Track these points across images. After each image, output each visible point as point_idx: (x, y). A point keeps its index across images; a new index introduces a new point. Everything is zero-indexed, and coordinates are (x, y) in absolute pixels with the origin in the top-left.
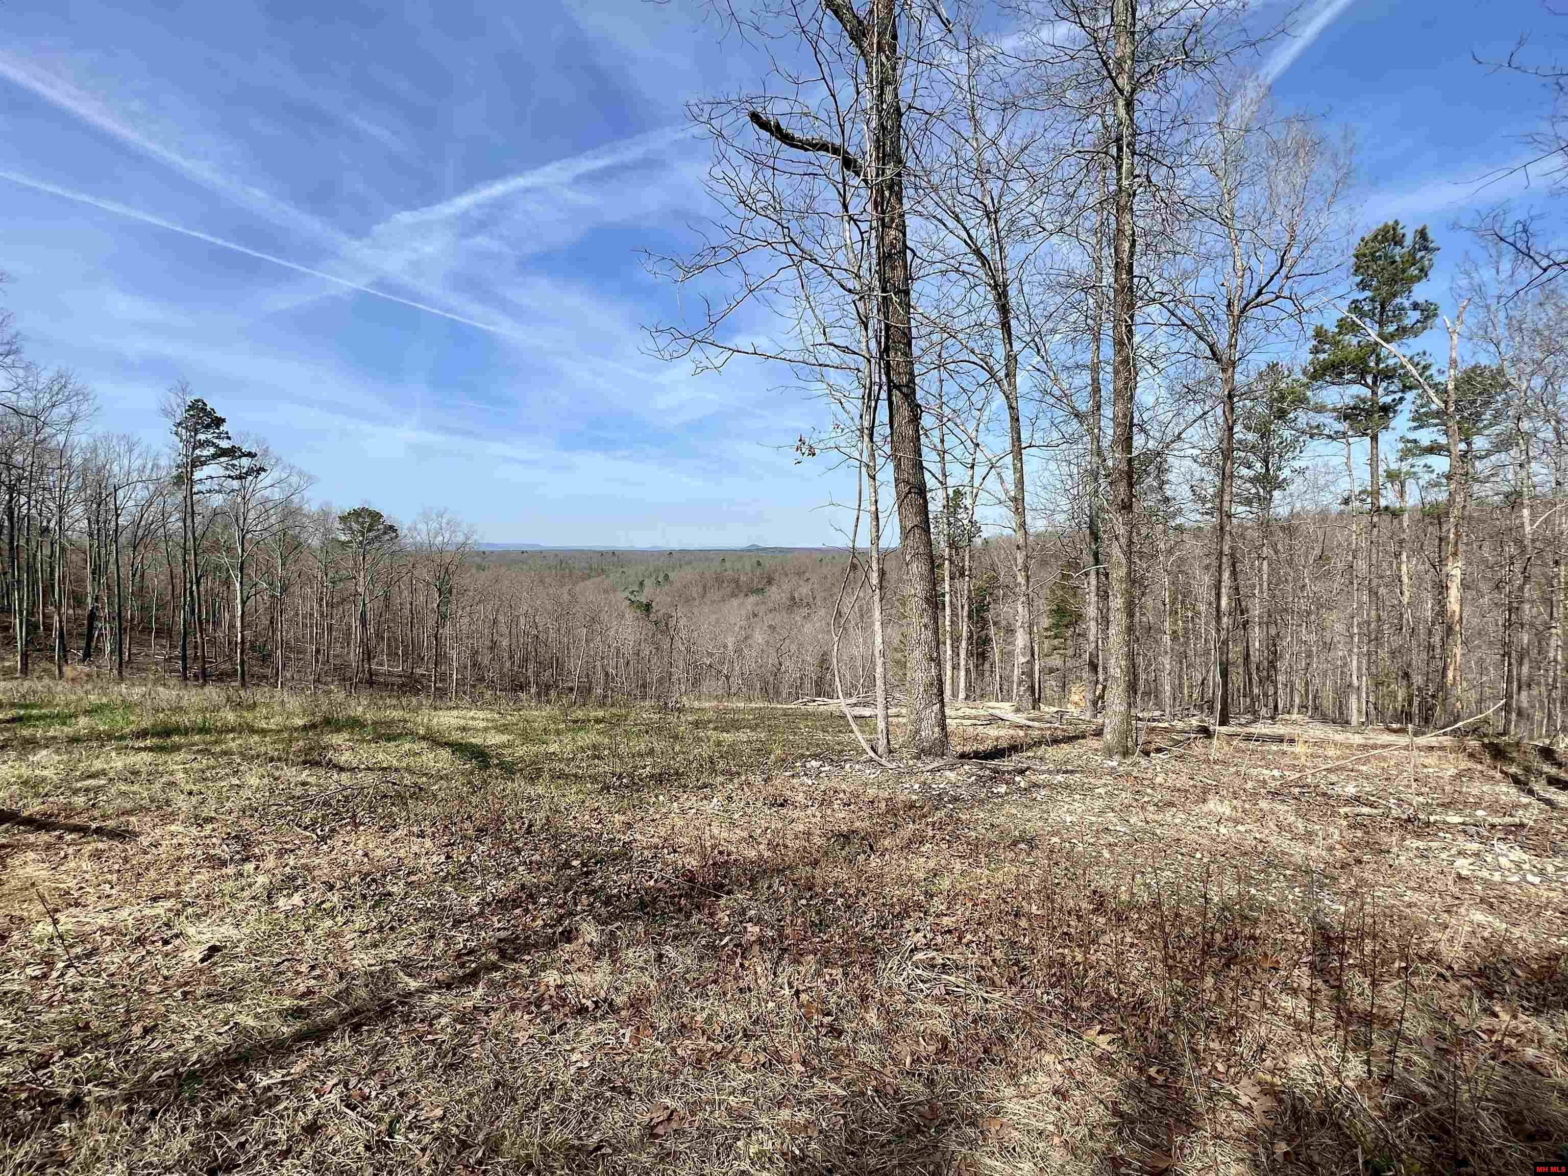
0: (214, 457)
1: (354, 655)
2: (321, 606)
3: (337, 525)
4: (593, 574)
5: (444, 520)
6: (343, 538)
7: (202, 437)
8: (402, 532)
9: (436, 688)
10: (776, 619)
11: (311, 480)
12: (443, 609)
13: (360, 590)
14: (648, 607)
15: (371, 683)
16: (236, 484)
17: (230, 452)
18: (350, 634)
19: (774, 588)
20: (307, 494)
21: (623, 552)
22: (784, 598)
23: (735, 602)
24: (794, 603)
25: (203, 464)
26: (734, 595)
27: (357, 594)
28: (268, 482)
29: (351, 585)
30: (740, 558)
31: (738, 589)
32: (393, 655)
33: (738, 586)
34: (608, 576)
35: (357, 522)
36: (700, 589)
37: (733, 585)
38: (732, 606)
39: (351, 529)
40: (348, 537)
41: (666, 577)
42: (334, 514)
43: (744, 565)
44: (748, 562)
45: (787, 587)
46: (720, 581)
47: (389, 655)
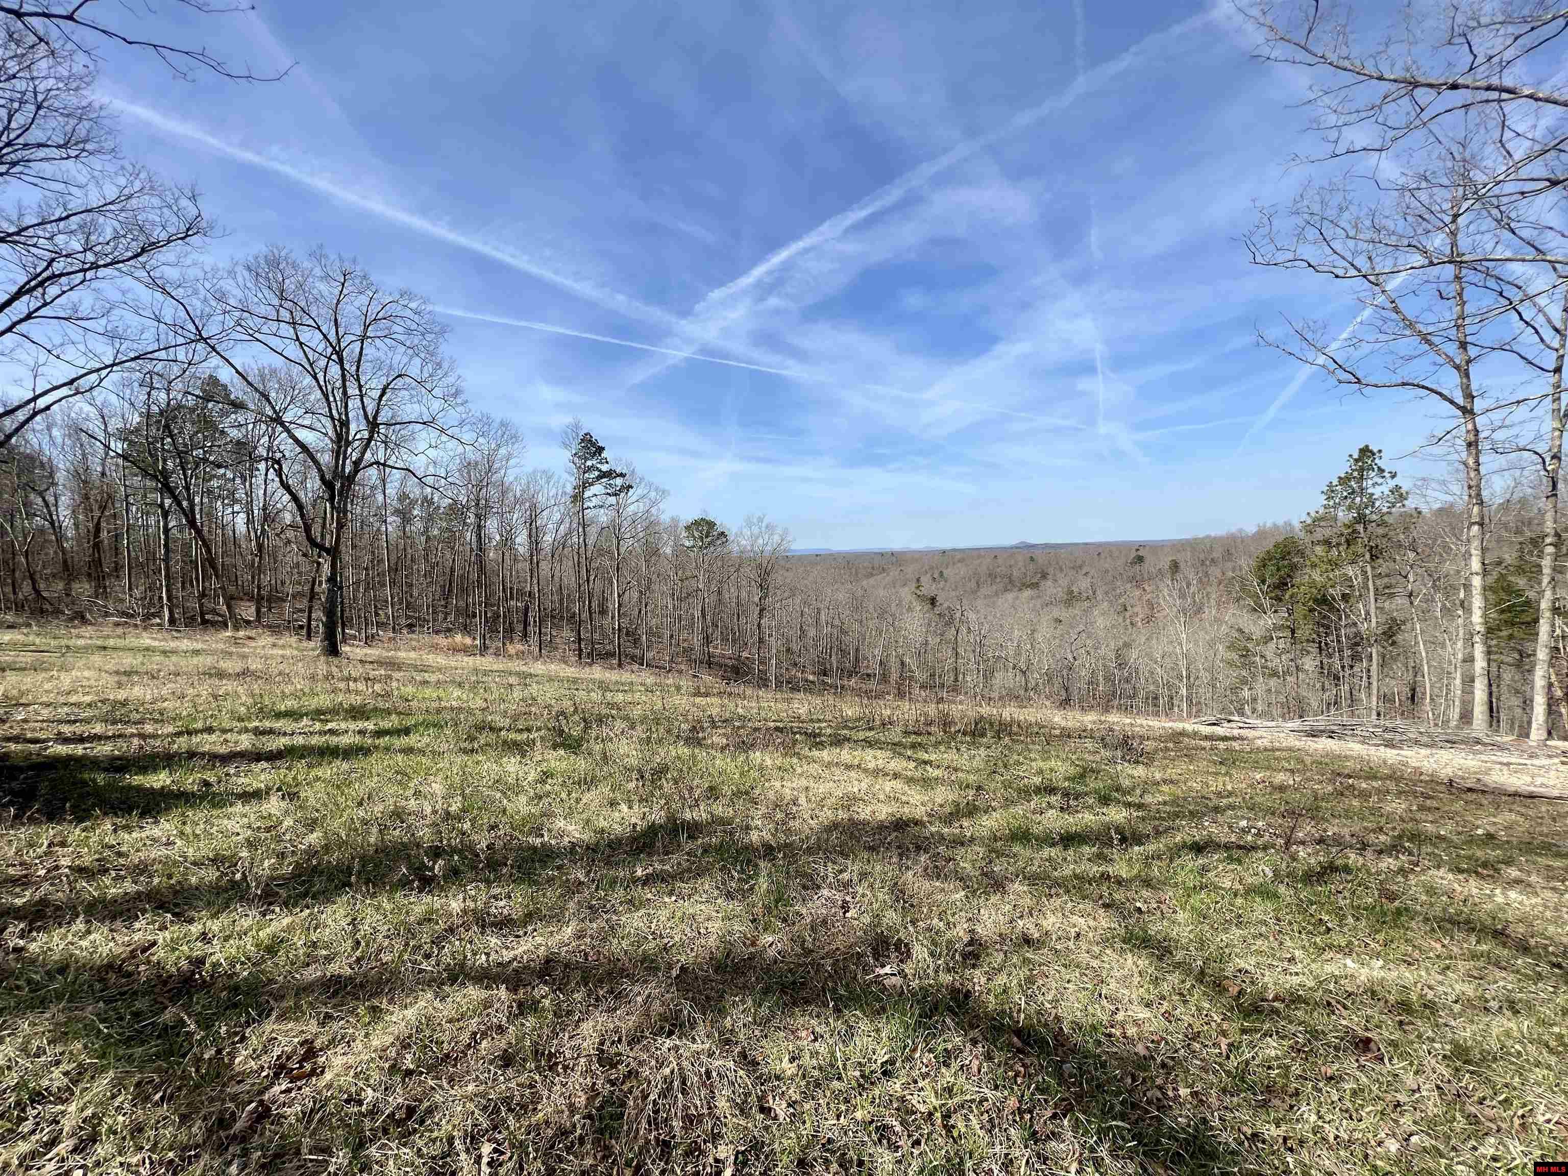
0: (599, 478)
1: (696, 641)
3: (684, 534)
4: (875, 572)
5: (764, 525)
6: (687, 544)
7: (589, 463)
8: (731, 538)
9: (758, 670)
10: (1056, 613)
11: (664, 493)
12: (763, 601)
13: (701, 586)
14: (933, 601)
15: (710, 664)
16: (612, 500)
17: (609, 474)
18: (694, 623)
19: (1049, 583)
20: (662, 506)
22: (1061, 594)
23: (1010, 596)
24: (1071, 598)
25: (591, 484)
26: (1006, 590)
27: (698, 590)
28: (634, 498)
29: (693, 582)
30: (1012, 555)
31: (1011, 584)
32: (725, 639)
33: (1011, 582)
34: (888, 574)
35: (697, 529)
36: (973, 584)
37: (1006, 580)
38: (1006, 600)
39: (693, 536)
40: (692, 543)
41: (941, 574)
42: (683, 524)
43: (1016, 562)
44: (1020, 558)
45: (1063, 582)
46: (992, 576)
47: (722, 640)
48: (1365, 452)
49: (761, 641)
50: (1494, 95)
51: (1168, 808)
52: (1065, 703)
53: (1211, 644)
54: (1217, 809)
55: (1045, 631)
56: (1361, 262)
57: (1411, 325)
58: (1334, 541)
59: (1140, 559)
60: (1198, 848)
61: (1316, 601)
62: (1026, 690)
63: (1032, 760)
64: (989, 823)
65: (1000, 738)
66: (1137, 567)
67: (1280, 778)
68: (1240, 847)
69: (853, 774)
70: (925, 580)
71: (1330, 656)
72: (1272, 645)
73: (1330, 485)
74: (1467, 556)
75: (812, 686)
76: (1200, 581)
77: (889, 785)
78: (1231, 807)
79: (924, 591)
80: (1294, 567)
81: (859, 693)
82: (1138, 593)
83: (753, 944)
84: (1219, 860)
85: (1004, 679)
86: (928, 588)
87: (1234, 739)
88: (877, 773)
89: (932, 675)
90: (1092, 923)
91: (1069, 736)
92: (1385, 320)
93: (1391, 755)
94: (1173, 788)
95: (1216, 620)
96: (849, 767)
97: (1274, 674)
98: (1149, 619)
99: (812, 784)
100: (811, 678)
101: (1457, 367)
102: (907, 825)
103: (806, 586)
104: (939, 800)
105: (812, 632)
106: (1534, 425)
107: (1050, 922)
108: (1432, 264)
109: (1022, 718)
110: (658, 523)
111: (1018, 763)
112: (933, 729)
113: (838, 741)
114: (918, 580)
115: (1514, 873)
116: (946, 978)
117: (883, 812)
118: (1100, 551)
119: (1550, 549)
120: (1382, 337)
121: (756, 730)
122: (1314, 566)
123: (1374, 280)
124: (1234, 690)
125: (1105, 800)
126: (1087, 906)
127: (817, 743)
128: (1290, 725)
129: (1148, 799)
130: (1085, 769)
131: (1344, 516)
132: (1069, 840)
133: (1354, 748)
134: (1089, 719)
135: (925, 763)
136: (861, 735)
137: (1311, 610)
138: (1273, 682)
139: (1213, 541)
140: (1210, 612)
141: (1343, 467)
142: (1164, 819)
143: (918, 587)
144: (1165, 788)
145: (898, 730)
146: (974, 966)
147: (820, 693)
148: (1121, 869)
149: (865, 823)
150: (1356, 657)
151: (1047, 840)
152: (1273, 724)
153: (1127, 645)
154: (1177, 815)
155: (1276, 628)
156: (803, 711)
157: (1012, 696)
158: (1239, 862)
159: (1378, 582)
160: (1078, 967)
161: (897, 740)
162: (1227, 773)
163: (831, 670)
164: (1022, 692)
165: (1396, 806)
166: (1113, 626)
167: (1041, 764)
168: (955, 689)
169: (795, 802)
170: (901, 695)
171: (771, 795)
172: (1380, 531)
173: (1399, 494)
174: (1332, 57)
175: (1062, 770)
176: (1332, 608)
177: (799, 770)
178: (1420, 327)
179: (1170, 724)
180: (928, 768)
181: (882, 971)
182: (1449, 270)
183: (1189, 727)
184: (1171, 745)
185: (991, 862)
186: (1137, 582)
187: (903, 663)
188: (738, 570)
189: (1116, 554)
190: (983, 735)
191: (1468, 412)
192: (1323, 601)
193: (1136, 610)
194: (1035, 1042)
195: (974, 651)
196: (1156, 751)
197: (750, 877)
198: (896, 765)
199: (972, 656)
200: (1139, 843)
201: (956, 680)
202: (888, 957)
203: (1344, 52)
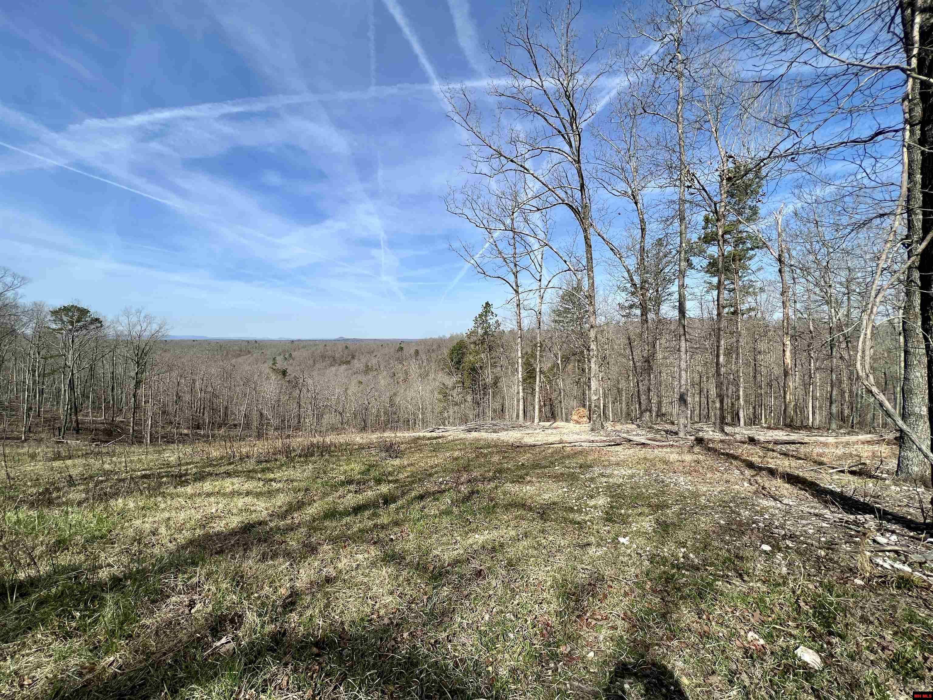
1: (62, 411)
2: (33, 375)
3: (49, 317)
4: (242, 353)
5: (143, 315)
6: (54, 326)
8: (106, 324)
9: (133, 430)
10: (360, 378)
11: (24, 280)
12: (139, 376)
13: (69, 363)
14: (284, 373)
15: (77, 430)
18: (59, 396)
19: (356, 361)
20: (20, 291)
21: (262, 341)
22: (362, 367)
23: (333, 369)
24: (368, 369)
26: (332, 365)
27: (66, 366)
29: (60, 360)
30: (335, 345)
31: (334, 361)
32: (96, 408)
33: (334, 360)
34: (252, 355)
35: (67, 315)
36: (311, 362)
37: (332, 359)
38: (332, 371)
39: (61, 320)
40: (59, 326)
41: (290, 355)
42: (46, 309)
43: (338, 349)
44: (340, 347)
45: (364, 360)
46: (323, 357)
47: (93, 409)
48: (487, 304)
49: (137, 407)
50: (523, 169)
51: (409, 479)
52: (364, 429)
53: (432, 392)
54: (431, 475)
55: (353, 388)
56: (485, 222)
57: (500, 253)
58: (477, 342)
59: (402, 349)
60: (421, 497)
61: (471, 369)
62: (342, 424)
63: (340, 466)
64: (312, 510)
65: (322, 456)
66: (400, 352)
67: (456, 454)
68: (439, 492)
69: (212, 499)
70: (279, 359)
71: (476, 394)
72: (456, 390)
73: (476, 318)
74: (517, 350)
75: (186, 438)
76: (427, 359)
77: (240, 502)
78: (436, 473)
79: (278, 366)
80: (463, 354)
81: (224, 438)
82: (400, 366)
83: (92, 670)
84: (430, 501)
85: (329, 419)
86: (281, 364)
87: (440, 437)
88: (234, 494)
89: (283, 421)
90: (366, 556)
91: (363, 448)
92: (492, 249)
93: (494, 436)
94: (412, 468)
95: (434, 379)
96: (209, 495)
97: (456, 404)
98: (405, 380)
99: (173, 514)
100: (186, 431)
101: (514, 274)
102: (254, 527)
103: (183, 363)
104: (279, 504)
105: (187, 397)
106: (534, 300)
107: (343, 563)
108: (506, 230)
109: (337, 441)
110: (16, 306)
111: (333, 469)
112: (279, 457)
113: (200, 477)
114: (274, 359)
115: (529, 478)
116: (270, 628)
117: (235, 522)
118: (383, 344)
119: (539, 348)
120: (492, 256)
121: (120, 480)
122: (470, 353)
123: (489, 231)
124: (441, 413)
125: (379, 482)
126: (364, 546)
127: (183, 482)
128: (462, 428)
129: (401, 476)
130: (369, 466)
131: (480, 331)
132: (358, 509)
133: (483, 435)
134: (374, 437)
135: (271, 480)
136: (222, 469)
137: (470, 374)
138: (456, 408)
139: (434, 340)
140: (432, 376)
141: (480, 310)
142: (406, 486)
143: (274, 364)
144: (408, 469)
145: (253, 461)
146: (291, 611)
147: (192, 442)
148: (384, 520)
149: (218, 534)
150: (485, 394)
151: (346, 513)
152: (455, 428)
153: (395, 394)
154: (413, 482)
155: (458, 382)
156: (173, 459)
157: (333, 429)
158: (438, 499)
159: (492, 361)
160: (356, 586)
161: (251, 468)
162: (436, 455)
163: (204, 423)
164: (339, 425)
165: (496, 458)
166: (389, 384)
167: (346, 467)
168: (298, 428)
169: (154, 533)
170: (259, 436)
171: (131, 532)
172: (492, 339)
173: (498, 324)
174: (475, 131)
175: (358, 469)
176: (477, 373)
177: (163, 506)
178: (503, 254)
179: (414, 434)
180: (273, 483)
181: (218, 644)
182: (511, 234)
183: (421, 434)
184: (413, 445)
185: (310, 536)
186: (400, 360)
187: (261, 414)
188: (113, 351)
189: (391, 345)
190: (312, 455)
191: (517, 292)
192: (474, 369)
193: (399, 375)
194: (327, 645)
195: (311, 403)
196: (406, 449)
197: (95, 611)
198: (249, 485)
199: (309, 406)
200: (395, 502)
201: (299, 422)
202: (226, 630)
203: (478, 129)
